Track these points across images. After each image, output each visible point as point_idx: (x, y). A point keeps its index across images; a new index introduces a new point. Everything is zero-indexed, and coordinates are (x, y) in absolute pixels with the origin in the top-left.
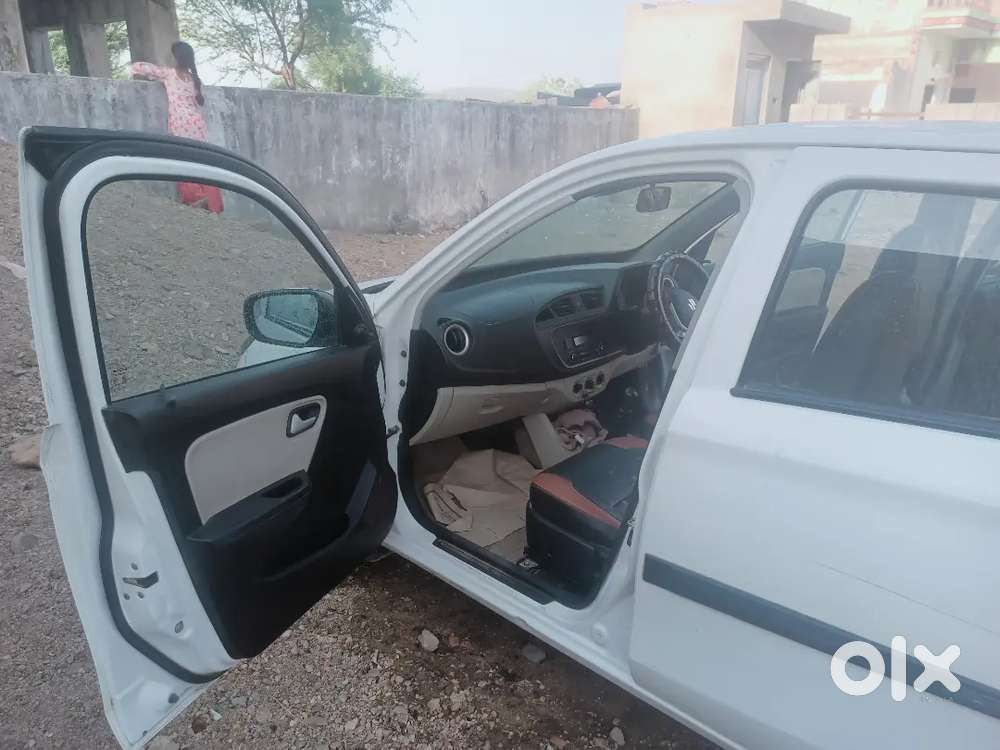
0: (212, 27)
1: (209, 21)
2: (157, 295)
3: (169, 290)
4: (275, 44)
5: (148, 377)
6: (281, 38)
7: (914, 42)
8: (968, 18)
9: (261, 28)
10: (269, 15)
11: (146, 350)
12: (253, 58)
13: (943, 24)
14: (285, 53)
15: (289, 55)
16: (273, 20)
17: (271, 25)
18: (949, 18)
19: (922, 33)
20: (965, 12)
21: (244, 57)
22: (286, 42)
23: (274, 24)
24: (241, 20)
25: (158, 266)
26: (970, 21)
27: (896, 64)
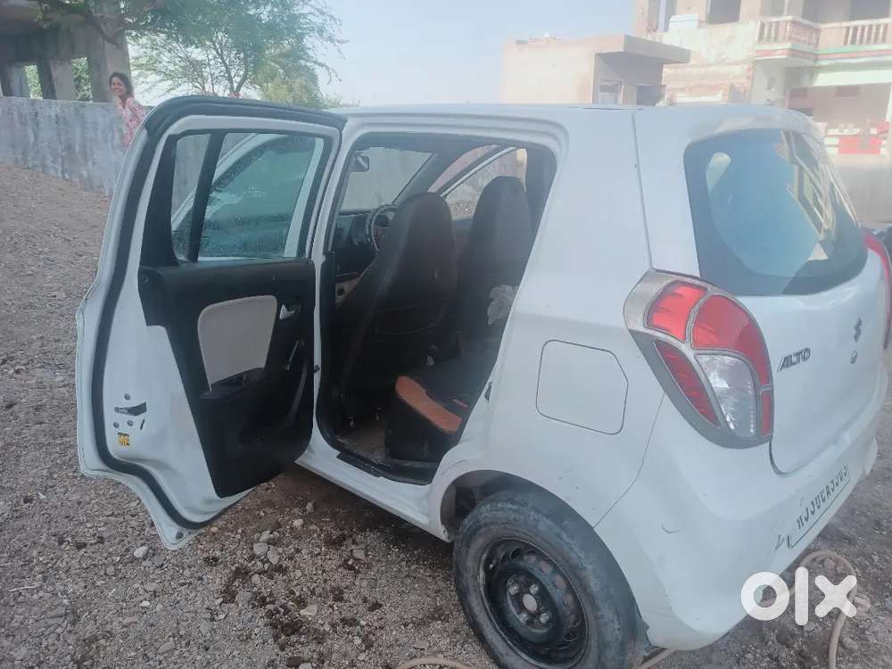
0: (169, 62)
1: (166, 57)
2: (70, 259)
3: (81, 256)
4: (223, 76)
5: (55, 315)
6: (228, 71)
7: (749, 70)
8: (792, 50)
9: (212, 62)
10: (217, 52)
11: (55, 296)
12: (204, 89)
13: (771, 55)
14: (231, 82)
15: (235, 85)
16: (221, 56)
17: (220, 60)
18: (775, 50)
19: (756, 62)
20: (788, 45)
21: (196, 87)
22: (233, 74)
23: (222, 59)
24: (194, 56)
25: (74, 238)
26: (793, 52)
27: (732, 86)
